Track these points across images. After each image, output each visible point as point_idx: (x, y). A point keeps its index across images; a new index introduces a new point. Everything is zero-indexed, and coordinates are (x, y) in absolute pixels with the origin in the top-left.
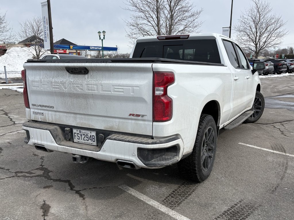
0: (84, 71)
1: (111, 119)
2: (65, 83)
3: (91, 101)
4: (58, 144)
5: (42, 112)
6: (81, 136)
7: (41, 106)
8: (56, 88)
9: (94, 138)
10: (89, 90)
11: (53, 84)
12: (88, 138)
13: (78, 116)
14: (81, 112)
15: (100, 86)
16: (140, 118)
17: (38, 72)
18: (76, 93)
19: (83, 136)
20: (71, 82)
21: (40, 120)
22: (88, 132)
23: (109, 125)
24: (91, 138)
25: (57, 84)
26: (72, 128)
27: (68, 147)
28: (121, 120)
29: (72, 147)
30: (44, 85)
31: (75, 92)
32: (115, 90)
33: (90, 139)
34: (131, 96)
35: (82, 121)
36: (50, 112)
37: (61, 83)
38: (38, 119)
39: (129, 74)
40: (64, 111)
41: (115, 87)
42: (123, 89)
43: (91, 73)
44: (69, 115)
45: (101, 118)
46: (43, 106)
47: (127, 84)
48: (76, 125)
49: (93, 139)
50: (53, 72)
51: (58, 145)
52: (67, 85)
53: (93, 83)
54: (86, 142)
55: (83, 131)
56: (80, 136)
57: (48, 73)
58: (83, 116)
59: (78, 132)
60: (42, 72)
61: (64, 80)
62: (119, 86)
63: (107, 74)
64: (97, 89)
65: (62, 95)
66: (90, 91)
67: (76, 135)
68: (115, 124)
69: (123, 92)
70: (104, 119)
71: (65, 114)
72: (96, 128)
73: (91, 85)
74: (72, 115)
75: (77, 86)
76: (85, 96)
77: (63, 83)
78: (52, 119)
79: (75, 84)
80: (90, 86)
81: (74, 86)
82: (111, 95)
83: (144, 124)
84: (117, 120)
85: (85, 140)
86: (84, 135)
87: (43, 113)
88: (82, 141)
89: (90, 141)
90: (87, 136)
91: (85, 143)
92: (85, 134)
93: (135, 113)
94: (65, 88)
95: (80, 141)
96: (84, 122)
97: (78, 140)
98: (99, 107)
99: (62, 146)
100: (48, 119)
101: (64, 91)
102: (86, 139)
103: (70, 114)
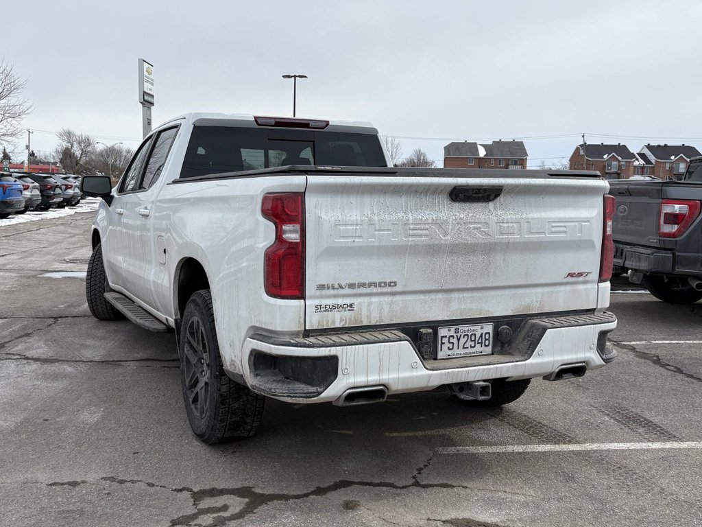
0: (487, 195)
1: (528, 291)
2: (446, 222)
3: (499, 257)
4: (430, 370)
5: (348, 301)
6: (459, 340)
7: (351, 286)
8: (421, 236)
9: (489, 339)
10: (502, 234)
11: (412, 227)
12: (475, 340)
13: (455, 295)
14: (471, 285)
15: (526, 224)
16: (581, 279)
17: (354, 199)
18: (472, 244)
19: (463, 341)
20: (462, 219)
21: (338, 325)
22: (475, 328)
23: (523, 303)
24: (481, 341)
25: (423, 226)
26: (435, 325)
27: (457, 368)
28: (547, 289)
29: (467, 367)
30: (379, 230)
31: (470, 240)
32: (553, 229)
33: (478, 343)
34: (577, 239)
35: (463, 307)
36: (375, 299)
37: (434, 222)
38: (334, 322)
39: (571, 199)
40: (426, 288)
41: (553, 224)
42: (565, 227)
43: (501, 199)
44: (433, 296)
45: (507, 292)
46: (362, 285)
47: (571, 218)
48: (448, 316)
49: (486, 339)
50: (403, 199)
51: (431, 372)
52: (450, 227)
53: (512, 219)
54: (470, 350)
55: (464, 328)
56: (455, 341)
57: (389, 200)
58: (467, 295)
59: (452, 332)
60: (367, 200)
61: (442, 216)
62: (559, 222)
63: (533, 200)
64: (520, 230)
65: (433, 250)
66: (504, 237)
67: (445, 340)
68: (534, 298)
69: (565, 232)
70: (513, 291)
71: (422, 297)
72: (495, 315)
73: (507, 223)
74: (440, 296)
75: (475, 228)
76: (489, 249)
77: (439, 224)
78: (381, 313)
79: (472, 223)
80: (505, 225)
81: (469, 228)
82: (545, 240)
83: (585, 289)
84: (540, 290)
85: (467, 348)
86: (466, 337)
87: (351, 306)
88: (459, 352)
89: (478, 346)
90: (473, 337)
91: (466, 353)
92: (470, 334)
93: (576, 271)
94: (446, 234)
95: (455, 352)
96: (469, 306)
97: (450, 352)
98: (513, 268)
99: (443, 371)
100: (369, 317)
101: (443, 242)
102: (469, 343)
103: (435, 294)
